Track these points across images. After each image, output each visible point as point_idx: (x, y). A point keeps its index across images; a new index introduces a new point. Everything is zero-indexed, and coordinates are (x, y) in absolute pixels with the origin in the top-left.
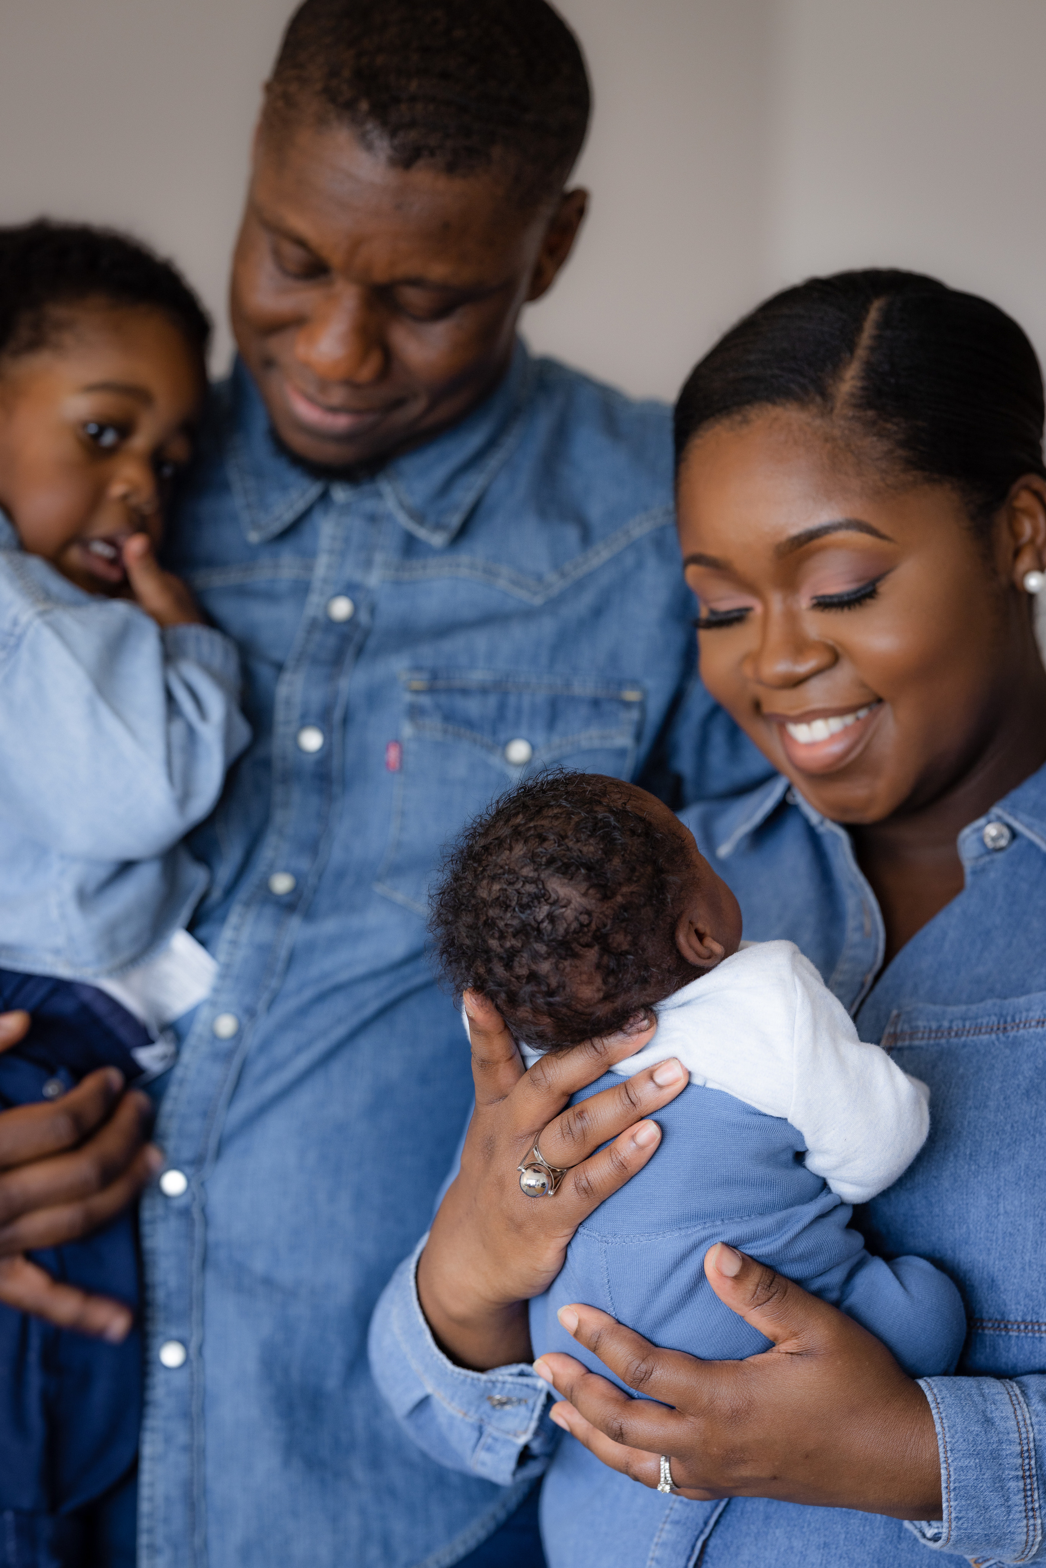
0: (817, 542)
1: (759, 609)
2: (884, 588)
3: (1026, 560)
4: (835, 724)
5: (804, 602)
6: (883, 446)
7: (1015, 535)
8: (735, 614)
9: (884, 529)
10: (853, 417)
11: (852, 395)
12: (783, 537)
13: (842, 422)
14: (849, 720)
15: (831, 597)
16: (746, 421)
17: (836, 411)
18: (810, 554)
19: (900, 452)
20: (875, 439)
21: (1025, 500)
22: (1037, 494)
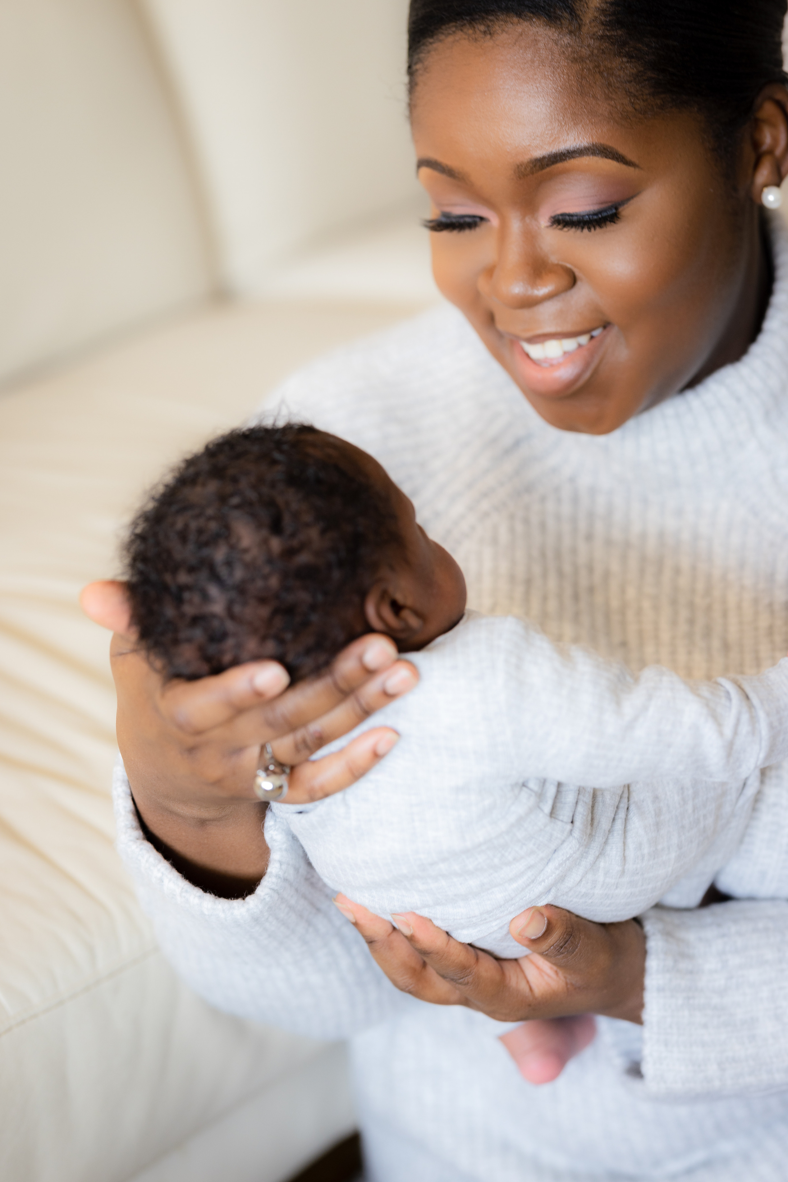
0: (560, 166)
1: (494, 221)
2: (626, 211)
3: (764, 174)
4: (570, 344)
5: (544, 221)
6: (631, 68)
7: (756, 145)
8: (468, 220)
9: (630, 156)
10: (602, 37)
11: (603, 11)
12: (526, 158)
13: (592, 42)
14: (584, 340)
15: (570, 215)
16: (489, 33)
17: (585, 29)
18: (552, 177)
19: (649, 74)
20: (625, 60)
21: (769, 110)
22: (780, 105)
